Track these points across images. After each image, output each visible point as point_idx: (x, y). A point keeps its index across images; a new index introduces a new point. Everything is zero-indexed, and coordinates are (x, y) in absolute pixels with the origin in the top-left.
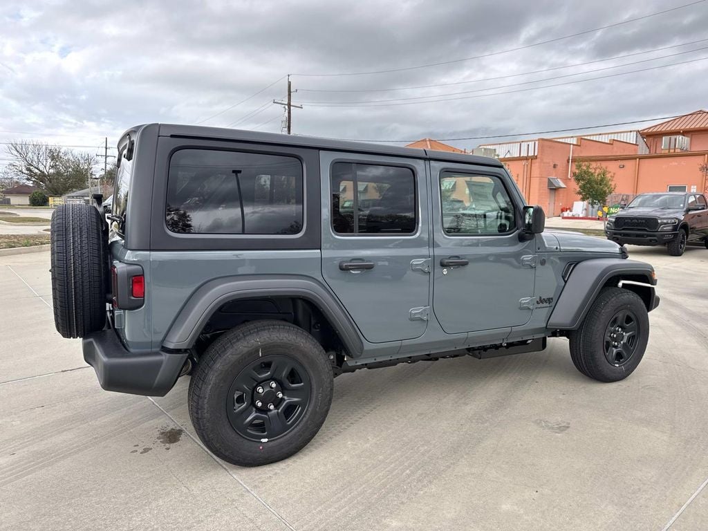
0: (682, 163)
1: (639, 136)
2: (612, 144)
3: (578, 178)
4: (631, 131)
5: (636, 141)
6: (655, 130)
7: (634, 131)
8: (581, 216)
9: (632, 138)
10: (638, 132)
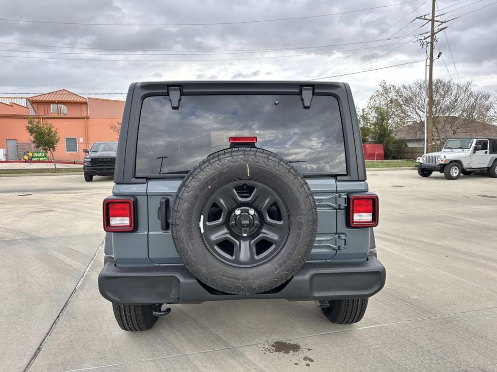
0: (72, 123)
1: (28, 102)
2: (12, 106)
3: (31, 131)
4: (22, 98)
5: (27, 106)
6: (38, 99)
7: (24, 98)
8: (4, 160)
9: (23, 103)
10: (27, 99)
